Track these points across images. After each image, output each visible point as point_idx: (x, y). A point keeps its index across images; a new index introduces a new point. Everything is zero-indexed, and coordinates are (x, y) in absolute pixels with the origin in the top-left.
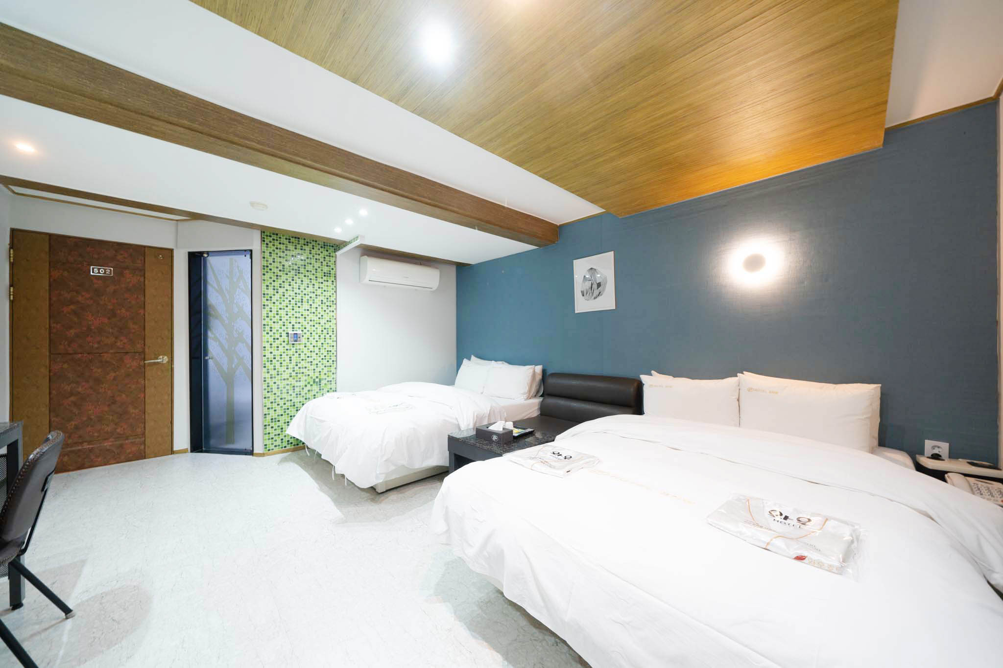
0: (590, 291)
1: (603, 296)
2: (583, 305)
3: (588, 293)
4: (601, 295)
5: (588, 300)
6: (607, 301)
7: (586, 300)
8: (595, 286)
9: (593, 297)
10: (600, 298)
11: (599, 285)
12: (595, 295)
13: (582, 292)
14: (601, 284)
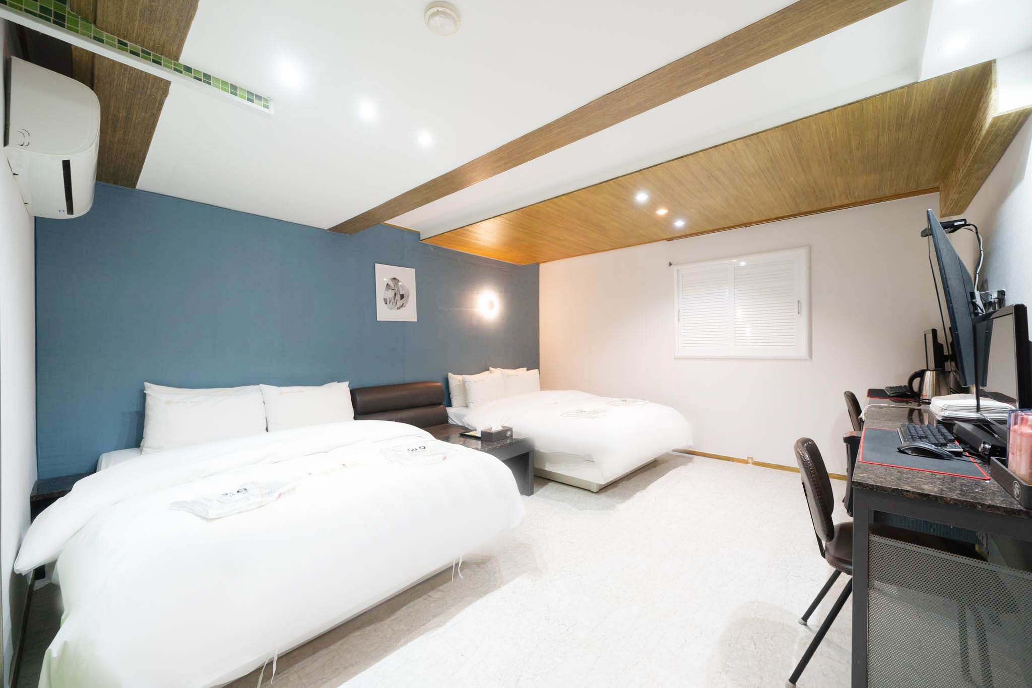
0: (393, 300)
1: (405, 308)
2: (385, 313)
3: (391, 303)
4: (405, 307)
5: (391, 309)
6: (409, 313)
7: (389, 308)
8: (398, 297)
9: (396, 308)
10: (402, 309)
11: (402, 297)
12: (398, 306)
13: (384, 299)
14: (404, 295)
